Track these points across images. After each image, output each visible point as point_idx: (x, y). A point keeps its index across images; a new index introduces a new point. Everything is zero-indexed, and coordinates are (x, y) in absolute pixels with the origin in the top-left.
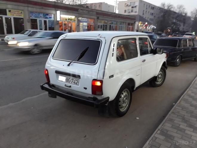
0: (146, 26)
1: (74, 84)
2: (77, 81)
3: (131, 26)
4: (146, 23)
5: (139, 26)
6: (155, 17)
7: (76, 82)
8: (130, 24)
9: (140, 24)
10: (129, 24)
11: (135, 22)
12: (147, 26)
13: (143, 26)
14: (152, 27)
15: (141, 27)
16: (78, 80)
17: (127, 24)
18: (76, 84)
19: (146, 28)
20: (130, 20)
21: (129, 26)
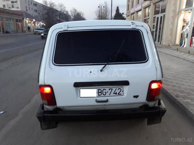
0: (34, 23)
1: (115, 95)
2: (120, 90)
3: (20, 22)
4: (34, 20)
5: (27, 22)
6: (39, 14)
7: (118, 91)
8: (19, 20)
9: (27, 21)
10: (17, 21)
11: (23, 19)
12: (36, 23)
13: (31, 22)
14: (41, 24)
15: (29, 24)
16: (122, 88)
17: (15, 21)
18: (118, 94)
19: (35, 25)
20: (17, 16)
21: (18, 23)
